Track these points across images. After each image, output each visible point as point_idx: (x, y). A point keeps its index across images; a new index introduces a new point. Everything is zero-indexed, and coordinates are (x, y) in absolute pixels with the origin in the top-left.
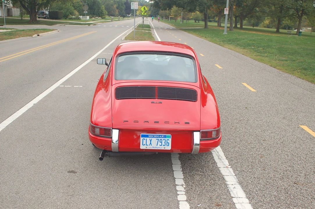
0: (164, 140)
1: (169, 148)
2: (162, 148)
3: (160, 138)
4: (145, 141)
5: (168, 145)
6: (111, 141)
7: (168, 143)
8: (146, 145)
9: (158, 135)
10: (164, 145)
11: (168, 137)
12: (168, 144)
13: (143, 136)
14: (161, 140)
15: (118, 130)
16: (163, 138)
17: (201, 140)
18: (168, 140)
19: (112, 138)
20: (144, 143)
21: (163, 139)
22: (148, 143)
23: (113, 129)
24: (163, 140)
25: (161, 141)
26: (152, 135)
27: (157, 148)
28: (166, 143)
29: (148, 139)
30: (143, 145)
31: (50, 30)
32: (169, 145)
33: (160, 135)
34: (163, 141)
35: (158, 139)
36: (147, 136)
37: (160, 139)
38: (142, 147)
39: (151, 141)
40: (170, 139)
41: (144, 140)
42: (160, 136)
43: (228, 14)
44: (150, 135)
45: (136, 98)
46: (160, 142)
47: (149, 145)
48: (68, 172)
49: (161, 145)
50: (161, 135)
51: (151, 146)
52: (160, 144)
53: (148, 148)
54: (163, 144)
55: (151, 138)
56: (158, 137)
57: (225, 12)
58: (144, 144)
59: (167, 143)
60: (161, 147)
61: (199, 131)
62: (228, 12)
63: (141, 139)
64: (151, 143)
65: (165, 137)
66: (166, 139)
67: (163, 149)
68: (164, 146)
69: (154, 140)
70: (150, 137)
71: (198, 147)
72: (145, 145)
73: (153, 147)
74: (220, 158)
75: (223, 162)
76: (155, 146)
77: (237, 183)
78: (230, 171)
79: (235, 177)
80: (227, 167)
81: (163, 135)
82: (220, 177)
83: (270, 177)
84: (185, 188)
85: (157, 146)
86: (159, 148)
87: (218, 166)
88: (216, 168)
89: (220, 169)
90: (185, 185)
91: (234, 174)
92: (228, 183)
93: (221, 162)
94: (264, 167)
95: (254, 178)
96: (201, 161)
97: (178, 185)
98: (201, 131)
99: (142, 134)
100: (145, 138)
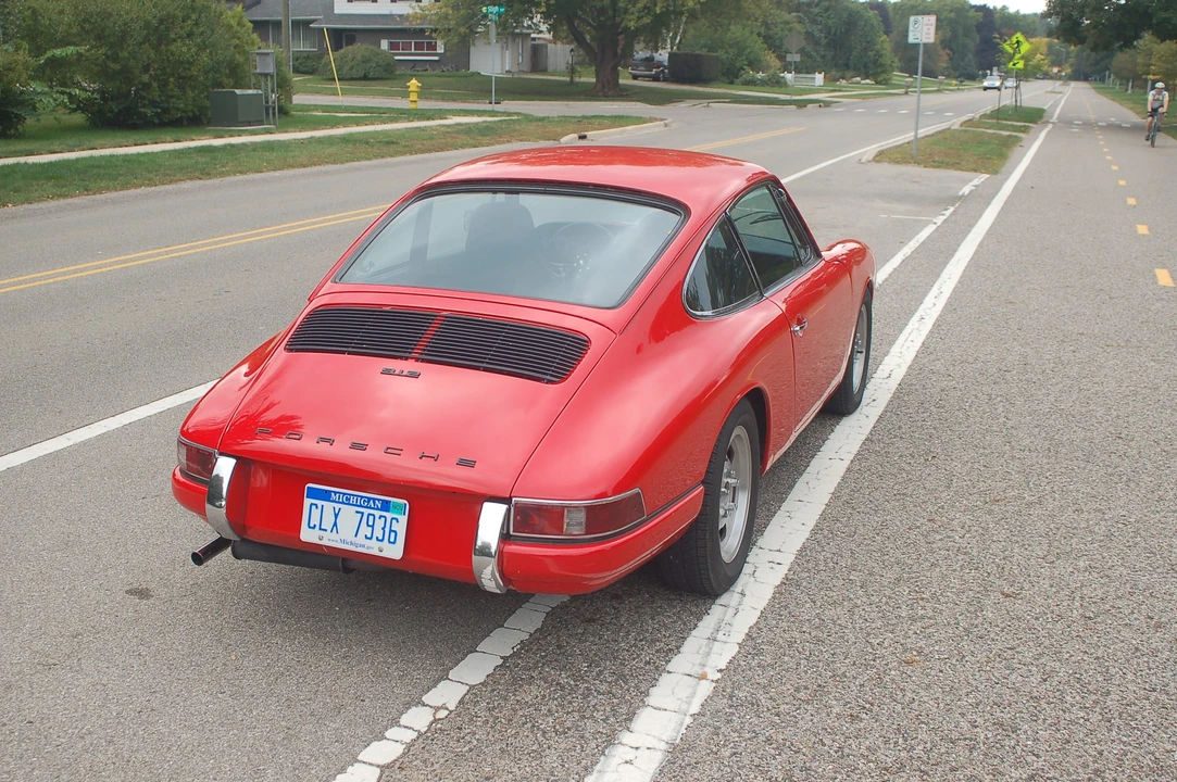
0: (383, 519)
1: (395, 552)
2: (372, 548)
3: (370, 508)
4: (316, 513)
5: (392, 540)
7: (395, 532)
8: (320, 529)
9: (362, 497)
10: (380, 538)
11: (401, 509)
12: (393, 534)
13: (314, 494)
14: (371, 518)
15: (232, 461)
16: (378, 509)
17: (503, 537)
18: (394, 521)
20: (315, 521)
21: (377, 513)
22: (328, 523)
23: (221, 454)
24: (377, 517)
25: (371, 523)
26: (344, 494)
27: (356, 545)
28: (387, 530)
29: (328, 506)
30: (309, 527)
32: (394, 543)
33: (369, 499)
34: (379, 524)
35: (362, 513)
36: (326, 496)
37: (369, 514)
38: (307, 535)
39: (336, 516)
40: (403, 519)
41: (314, 507)
42: (369, 502)
44: (336, 493)
45: (343, 353)
46: (368, 525)
47: (329, 530)
48: (127, 592)
49: (370, 538)
50: (374, 500)
51: (337, 537)
52: (365, 530)
53: (325, 542)
54: (378, 533)
55: (337, 506)
56: (361, 506)
58: (312, 525)
59: (391, 531)
60: (368, 543)
61: (506, 500)
63: (307, 502)
64: (335, 524)
65: (386, 506)
66: (389, 515)
67: (375, 552)
68: (380, 544)
69: (349, 515)
70: (334, 501)
72: (318, 527)
73: (343, 541)
74: (720, 636)
75: (708, 654)
76: (350, 537)
77: (663, 746)
78: (693, 695)
79: (688, 720)
80: (703, 677)
81: (379, 500)
82: (624, 709)
83: (846, 751)
84: (436, 720)
85: (354, 540)
86: (364, 546)
87: (670, 667)
88: (656, 670)
89: (664, 679)
90: (451, 712)
91: (695, 708)
92: (626, 737)
93: (701, 652)
94: (868, 706)
95: (769, 740)
96: (628, 633)
97: (424, 705)
98: (514, 500)
99: (309, 485)
100: (319, 503)
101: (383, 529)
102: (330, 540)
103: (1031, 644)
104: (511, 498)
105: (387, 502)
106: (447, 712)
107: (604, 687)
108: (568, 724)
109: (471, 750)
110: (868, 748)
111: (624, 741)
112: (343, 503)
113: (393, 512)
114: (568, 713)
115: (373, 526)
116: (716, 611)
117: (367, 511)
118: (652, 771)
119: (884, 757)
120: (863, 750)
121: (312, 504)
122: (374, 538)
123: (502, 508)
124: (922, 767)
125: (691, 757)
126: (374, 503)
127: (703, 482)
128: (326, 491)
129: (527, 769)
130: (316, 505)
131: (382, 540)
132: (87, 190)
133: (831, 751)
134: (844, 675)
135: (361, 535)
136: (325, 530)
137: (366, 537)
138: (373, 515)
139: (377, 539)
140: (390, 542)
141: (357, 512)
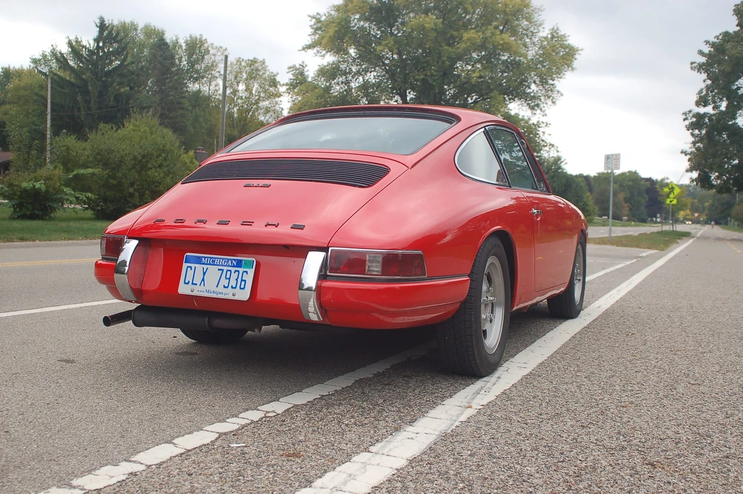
0: (237, 273)
1: (244, 295)
2: (228, 294)
3: (229, 266)
4: (190, 273)
5: (242, 287)
7: (245, 281)
8: (193, 284)
9: (223, 259)
10: (234, 286)
11: (249, 264)
12: (243, 283)
13: (190, 260)
14: (229, 273)
15: (136, 242)
16: (234, 266)
18: (245, 274)
20: (189, 279)
21: (233, 269)
22: (198, 280)
23: (128, 238)
24: (233, 272)
25: (228, 277)
26: (211, 258)
27: (217, 293)
28: (239, 280)
29: (199, 267)
30: (185, 283)
32: (243, 289)
33: (228, 260)
34: (234, 276)
35: (223, 270)
36: (198, 260)
37: (228, 270)
38: (183, 289)
39: (204, 274)
40: (251, 272)
41: (189, 269)
42: (228, 262)
44: (205, 258)
46: (226, 278)
47: (198, 284)
48: (59, 360)
50: (232, 260)
51: (204, 289)
52: (224, 282)
53: (195, 293)
54: (233, 283)
55: (205, 267)
56: (222, 265)
58: (187, 282)
59: (242, 280)
60: (225, 291)
61: (325, 249)
63: (185, 265)
64: (203, 280)
65: (239, 264)
66: (241, 270)
67: (230, 297)
68: (234, 289)
69: (213, 271)
70: (204, 264)
71: (312, 295)
72: (191, 282)
73: (208, 291)
74: (483, 392)
75: (474, 399)
76: (213, 288)
77: (437, 433)
78: (462, 414)
79: (457, 423)
80: (470, 407)
81: (235, 260)
82: (409, 418)
83: (579, 440)
84: (266, 417)
85: (216, 289)
86: (222, 293)
87: (444, 403)
88: (434, 405)
89: (440, 408)
90: (278, 414)
91: (463, 418)
92: (409, 428)
93: (468, 397)
94: (594, 422)
95: (519, 434)
96: (415, 390)
97: (258, 410)
98: (330, 249)
99: (187, 254)
100: (193, 265)
101: (237, 280)
102: (199, 291)
103: (715, 403)
104: (328, 248)
105: (241, 261)
106: (275, 414)
107: (395, 409)
108: (366, 422)
109: (290, 430)
110: (597, 440)
111: (407, 430)
112: (210, 264)
113: (244, 267)
114: (366, 418)
115: (229, 279)
116: (480, 383)
117: (225, 269)
118: (428, 443)
119: (609, 444)
120: (593, 439)
121: (188, 267)
122: (230, 286)
123: (321, 255)
124: (640, 449)
125: (460, 438)
126: (232, 262)
127: (469, 276)
128: (199, 257)
129: (332, 439)
130: (191, 267)
131: (235, 288)
132: (87, 238)
133: (568, 440)
134: (575, 409)
135: (221, 285)
136: (196, 284)
137: (224, 287)
138: (230, 271)
139: (232, 287)
140: (241, 288)
141: (219, 270)
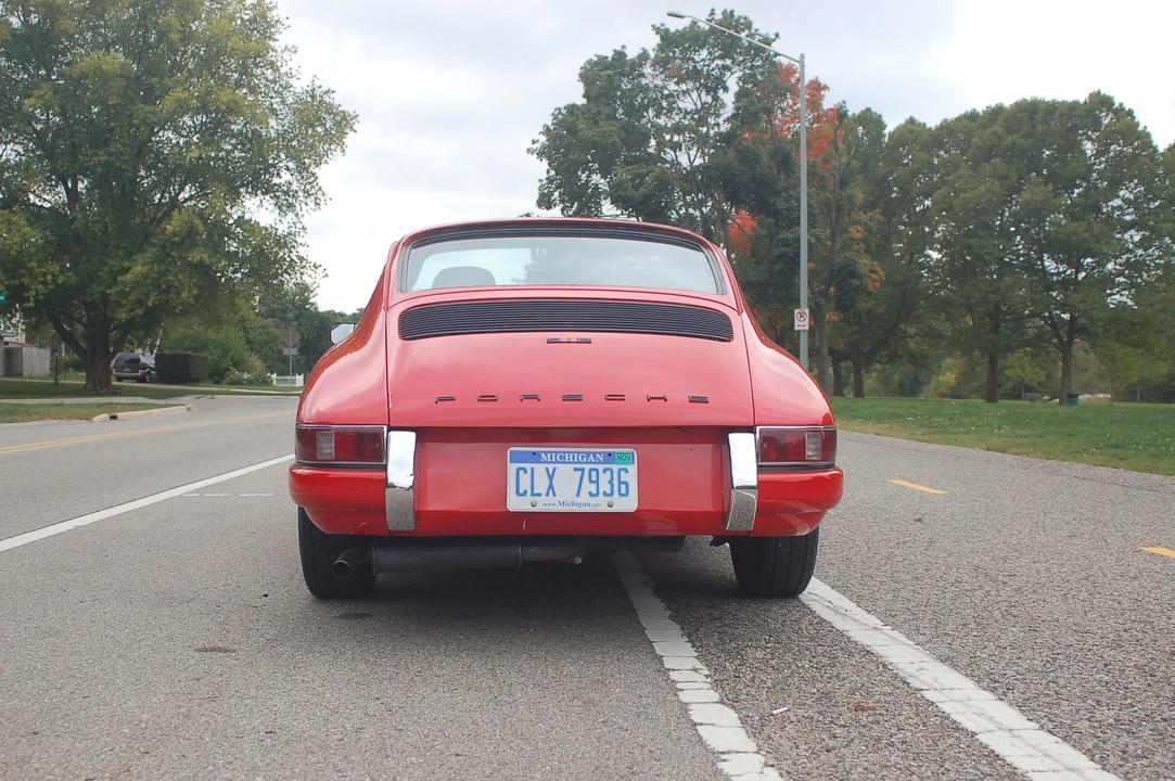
0: (608, 473)
1: (629, 504)
2: (600, 505)
3: (591, 463)
4: (525, 479)
5: (623, 491)
6: (384, 483)
7: (626, 483)
8: (533, 494)
9: (579, 453)
10: (609, 492)
11: (628, 458)
12: (623, 486)
13: (516, 458)
14: (594, 473)
15: (412, 436)
16: (600, 463)
17: (760, 469)
18: (622, 473)
19: (385, 468)
20: (525, 485)
21: (601, 467)
22: (541, 485)
23: (390, 429)
24: (601, 471)
25: (594, 479)
26: (557, 453)
27: (579, 505)
28: (615, 482)
29: (540, 469)
30: (518, 494)
31: (158, 406)
32: (627, 494)
33: (588, 454)
35: (583, 470)
36: (535, 458)
37: (591, 470)
38: (515, 504)
39: (551, 478)
40: (633, 469)
41: (521, 472)
42: (588, 457)
43: (807, 328)
44: (546, 453)
46: (591, 482)
47: (544, 493)
49: (597, 495)
50: (594, 454)
51: (555, 500)
52: (588, 487)
53: (540, 508)
54: (605, 488)
55: (551, 467)
56: (579, 462)
57: (797, 323)
58: (521, 491)
59: (620, 483)
60: (593, 500)
61: (750, 429)
62: (806, 322)
63: (512, 468)
64: (551, 487)
65: (609, 459)
66: (615, 468)
67: (604, 508)
68: (609, 499)
69: (566, 476)
70: (546, 462)
71: (753, 496)
72: (529, 492)
73: (563, 503)
76: (572, 498)
81: (600, 453)
85: (576, 499)
86: (589, 505)
98: (758, 428)
99: (512, 449)
100: (528, 466)
101: (610, 482)
102: (546, 505)
104: (755, 427)
105: (611, 454)
112: (557, 462)
113: (618, 464)
115: (597, 482)
117: (587, 467)
121: (519, 469)
122: (601, 492)
123: (749, 437)
126: (595, 457)
128: (534, 453)
130: (524, 469)
131: (612, 494)
135: (584, 492)
136: (540, 495)
137: (590, 493)
138: (596, 470)
139: (604, 493)
140: (620, 494)
141: (575, 469)
